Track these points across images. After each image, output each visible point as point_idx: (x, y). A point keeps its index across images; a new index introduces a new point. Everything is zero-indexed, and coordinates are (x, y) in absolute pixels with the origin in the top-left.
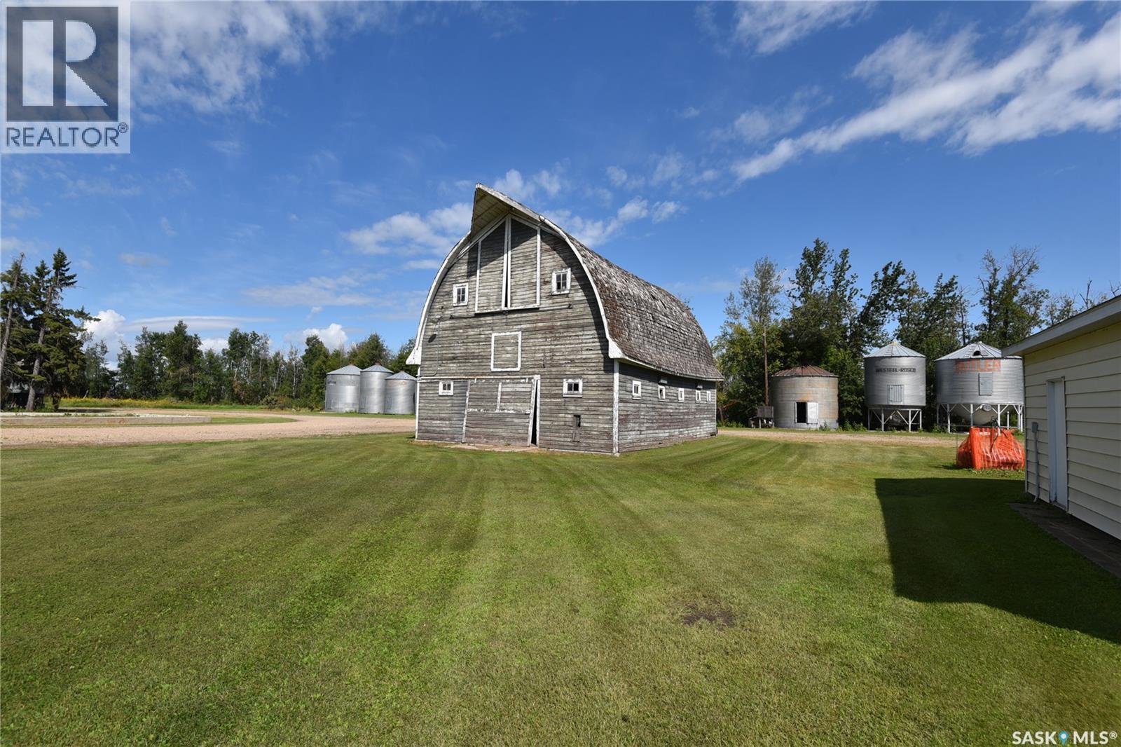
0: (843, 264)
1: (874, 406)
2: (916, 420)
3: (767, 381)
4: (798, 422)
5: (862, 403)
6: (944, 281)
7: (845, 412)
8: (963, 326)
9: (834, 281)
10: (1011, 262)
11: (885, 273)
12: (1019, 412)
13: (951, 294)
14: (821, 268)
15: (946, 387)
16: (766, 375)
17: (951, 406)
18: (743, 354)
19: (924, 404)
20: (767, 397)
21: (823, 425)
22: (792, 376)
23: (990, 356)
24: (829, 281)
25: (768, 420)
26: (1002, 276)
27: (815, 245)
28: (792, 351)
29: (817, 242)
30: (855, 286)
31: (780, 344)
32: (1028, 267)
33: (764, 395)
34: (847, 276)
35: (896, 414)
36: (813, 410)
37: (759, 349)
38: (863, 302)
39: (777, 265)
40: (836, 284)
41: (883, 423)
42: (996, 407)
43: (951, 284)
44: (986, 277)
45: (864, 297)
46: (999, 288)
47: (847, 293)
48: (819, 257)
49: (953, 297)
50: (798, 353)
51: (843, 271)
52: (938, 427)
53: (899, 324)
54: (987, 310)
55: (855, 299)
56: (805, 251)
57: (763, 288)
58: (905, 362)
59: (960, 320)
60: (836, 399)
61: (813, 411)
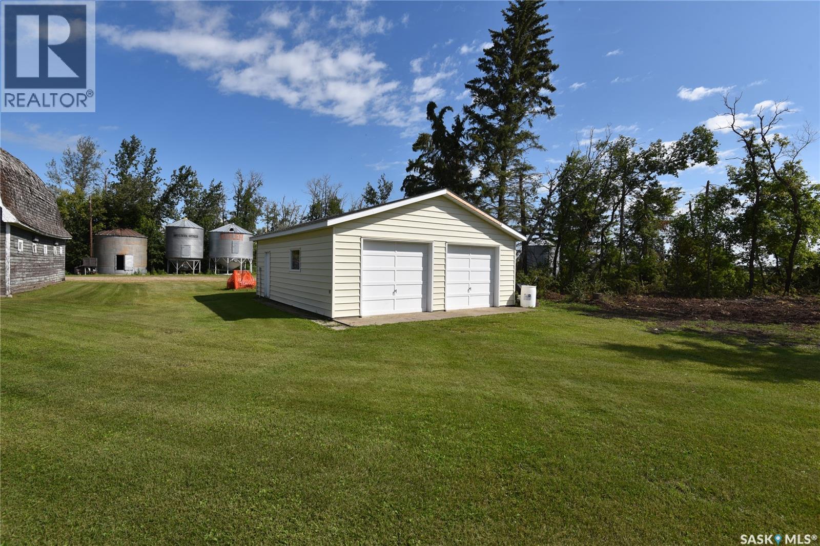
0: (152, 159)
1: (172, 258)
2: (197, 267)
3: (92, 239)
4: (117, 269)
5: (164, 256)
6: (215, 184)
7: (152, 262)
8: (224, 211)
9: (145, 169)
10: (250, 179)
11: (181, 172)
12: (251, 262)
13: (219, 192)
14: (135, 157)
15: (214, 248)
16: (91, 233)
17: (217, 259)
18: (70, 215)
19: (202, 258)
20: (92, 250)
21: (137, 271)
22: (113, 236)
23: (238, 232)
24: (141, 168)
25: (92, 268)
26: (245, 186)
27: (131, 140)
28: (113, 216)
29: (133, 137)
30: (160, 176)
31: (103, 210)
32: (258, 183)
33: (89, 249)
34: (155, 167)
35: (186, 263)
36: (129, 260)
37: (85, 212)
38: (165, 188)
39: (98, 146)
40: (146, 172)
41: (177, 269)
42: (240, 259)
43: (219, 186)
44: (237, 184)
45: (166, 185)
46: (243, 193)
47: (154, 180)
48: (134, 149)
49: (219, 194)
50: (119, 218)
51: (151, 163)
52: (209, 271)
53: (184, 204)
54: (237, 203)
55: (159, 185)
56: (123, 141)
57: (85, 162)
58: (192, 231)
59: (221, 206)
60: (146, 253)
61: (129, 262)
